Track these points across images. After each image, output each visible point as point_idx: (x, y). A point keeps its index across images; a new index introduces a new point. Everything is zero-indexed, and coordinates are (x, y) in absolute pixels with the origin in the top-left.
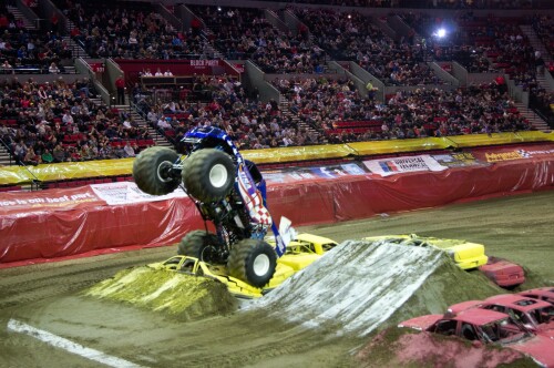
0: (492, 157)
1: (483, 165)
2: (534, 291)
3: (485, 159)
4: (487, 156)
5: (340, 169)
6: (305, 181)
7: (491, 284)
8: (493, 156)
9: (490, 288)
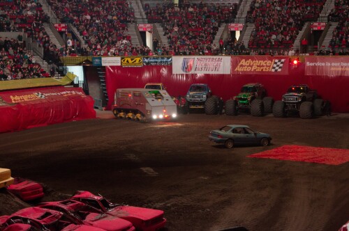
0: (15, 99)
1: (9, 106)
2: (51, 203)
3: (11, 100)
4: (11, 97)
7: (17, 199)
8: (17, 98)
9: (17, 203)
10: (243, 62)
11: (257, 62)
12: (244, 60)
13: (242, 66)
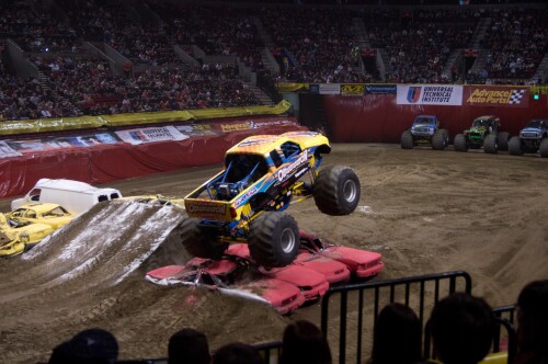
0: (226, 128)
1: (219, 135)
3: (221, 129)
4: (223, 126)
5: (95, 138)
6: (63, 148)
8: (228, 126)
10: (477, 92)
11: (493, 93)
12: (477, 90)
13: (475, 96)
